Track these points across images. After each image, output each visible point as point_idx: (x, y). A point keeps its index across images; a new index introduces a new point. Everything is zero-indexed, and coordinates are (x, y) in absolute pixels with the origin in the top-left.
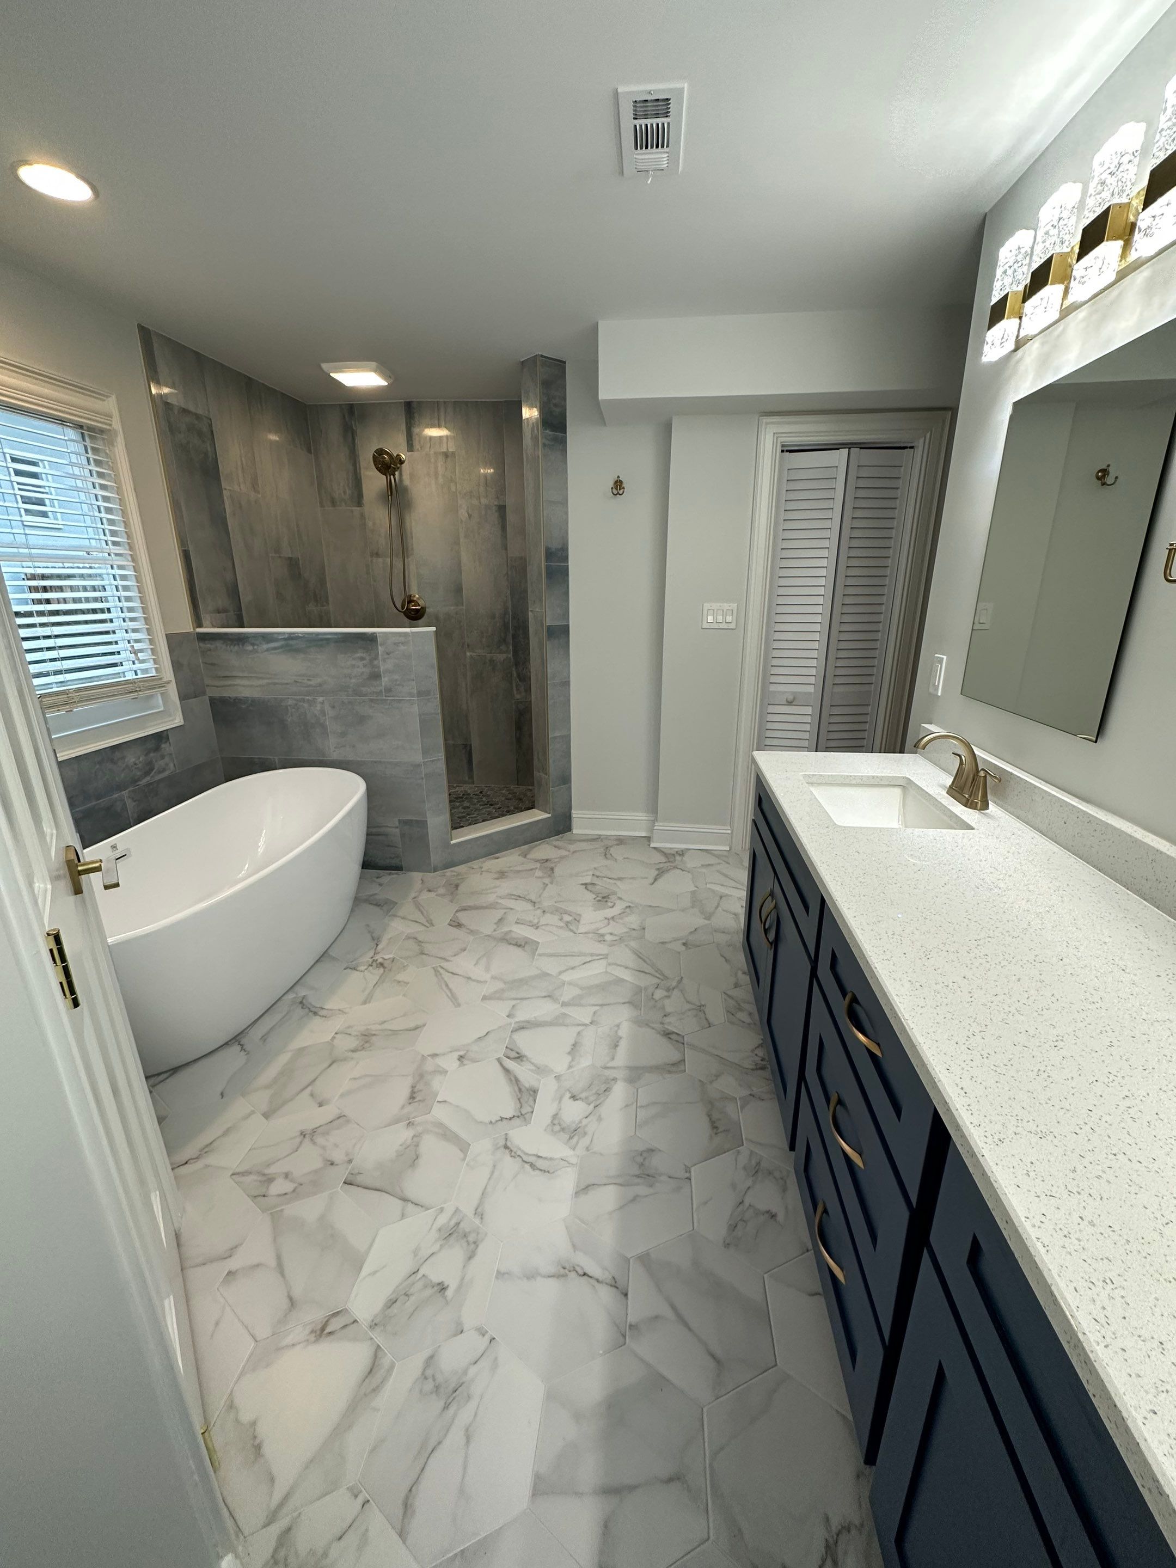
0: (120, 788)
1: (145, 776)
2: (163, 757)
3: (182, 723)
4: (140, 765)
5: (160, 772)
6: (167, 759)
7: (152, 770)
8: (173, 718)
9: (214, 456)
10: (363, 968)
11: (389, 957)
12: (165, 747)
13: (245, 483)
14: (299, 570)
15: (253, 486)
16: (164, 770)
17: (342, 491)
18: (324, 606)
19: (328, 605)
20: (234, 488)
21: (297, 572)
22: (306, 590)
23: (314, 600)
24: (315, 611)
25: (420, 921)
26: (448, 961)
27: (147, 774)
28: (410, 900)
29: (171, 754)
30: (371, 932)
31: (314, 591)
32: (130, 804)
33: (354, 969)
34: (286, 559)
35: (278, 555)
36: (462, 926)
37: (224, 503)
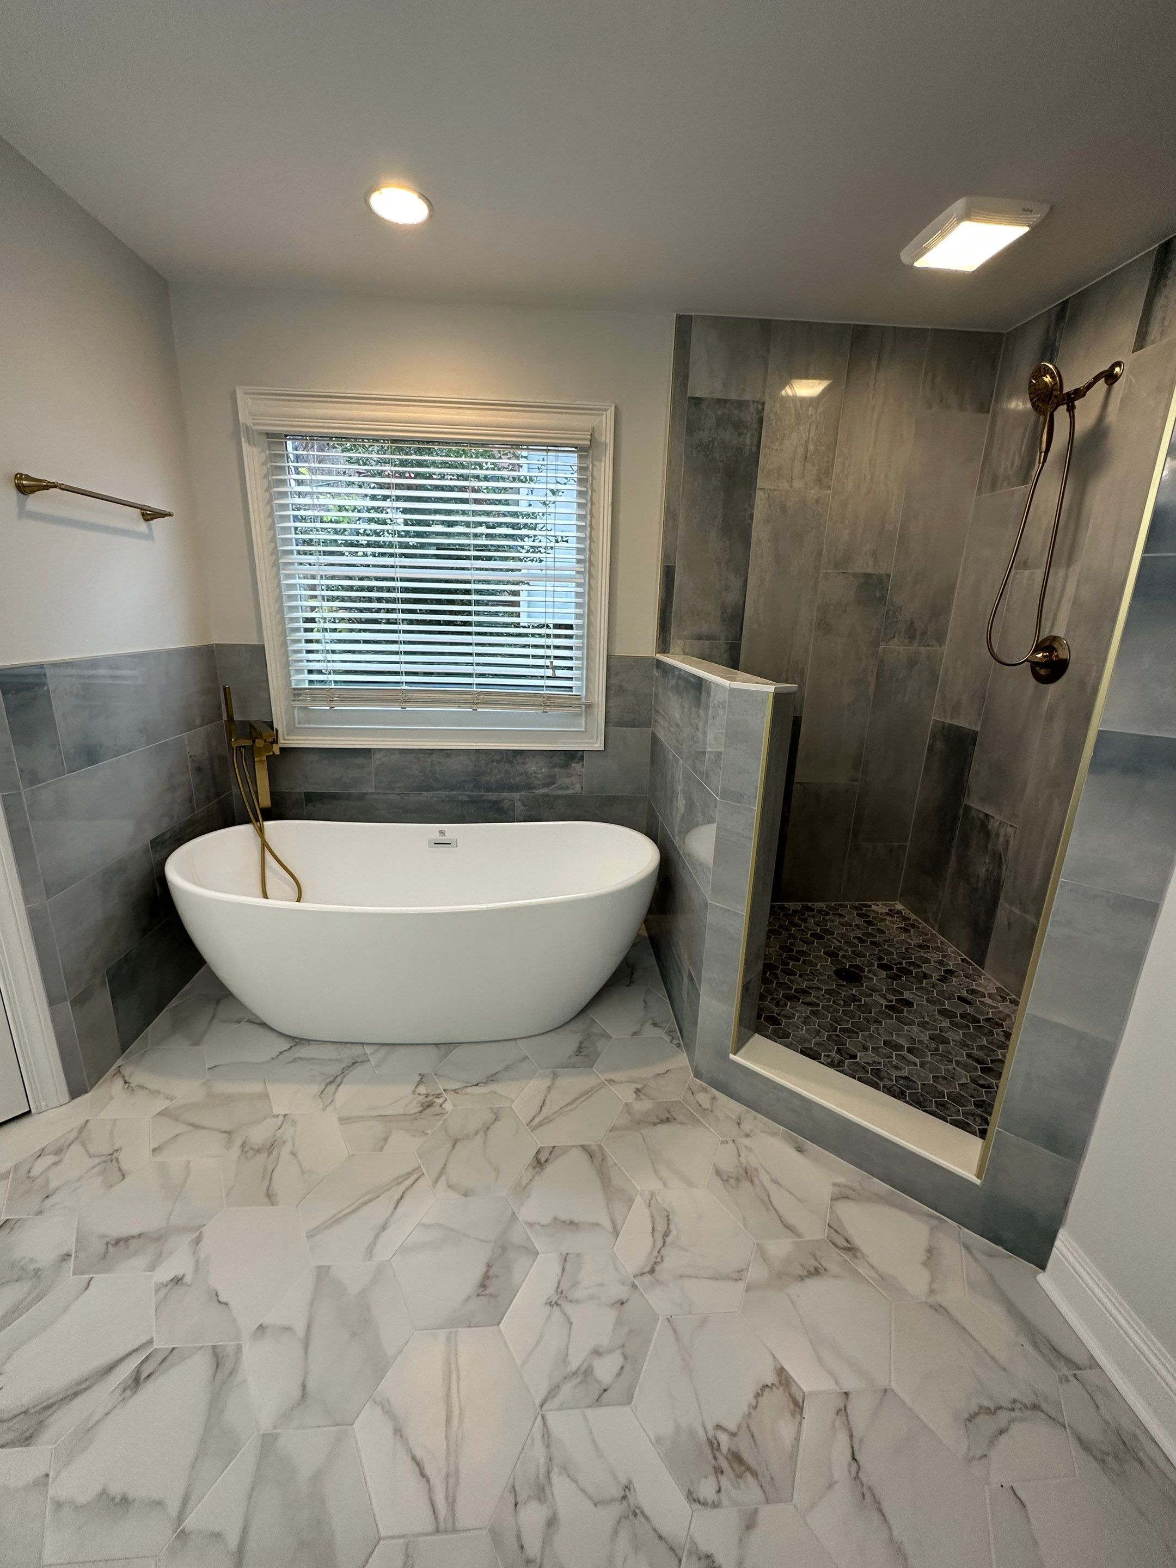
0: (513, 788)
1: (543, 787)
2: (569, 775)
3: (602, 749)
4: (539, 776)
5: (562, 788)
6: (574, 779)
7: (554, 784)
8: (591, 741)
9: (754, 449)
10: (422, 1089)
11: (448, 1106)
12: (576, 766)
13: (803, 477)
14: (884, 592)
15: (820, 480)
16: (567, 788)
17: (1009, 463)
18: (928, 646)
19: (941, 646)
20: (778, 486)
21: (878, 594)
22: (890, 621)
23: (907, 636)
24: (901, 652)
25: (544, 1110)
26: (436, 1181)
27: (547, 785)
28: (603, 1077)
29: (579, 775)
30: (507, 1068)
31: (912, 623)
32: (519, 807)
33: (420, 1082)
34: (857, 576)
35: (841, 570)
36: (537, 1169)
37: (752, 507)
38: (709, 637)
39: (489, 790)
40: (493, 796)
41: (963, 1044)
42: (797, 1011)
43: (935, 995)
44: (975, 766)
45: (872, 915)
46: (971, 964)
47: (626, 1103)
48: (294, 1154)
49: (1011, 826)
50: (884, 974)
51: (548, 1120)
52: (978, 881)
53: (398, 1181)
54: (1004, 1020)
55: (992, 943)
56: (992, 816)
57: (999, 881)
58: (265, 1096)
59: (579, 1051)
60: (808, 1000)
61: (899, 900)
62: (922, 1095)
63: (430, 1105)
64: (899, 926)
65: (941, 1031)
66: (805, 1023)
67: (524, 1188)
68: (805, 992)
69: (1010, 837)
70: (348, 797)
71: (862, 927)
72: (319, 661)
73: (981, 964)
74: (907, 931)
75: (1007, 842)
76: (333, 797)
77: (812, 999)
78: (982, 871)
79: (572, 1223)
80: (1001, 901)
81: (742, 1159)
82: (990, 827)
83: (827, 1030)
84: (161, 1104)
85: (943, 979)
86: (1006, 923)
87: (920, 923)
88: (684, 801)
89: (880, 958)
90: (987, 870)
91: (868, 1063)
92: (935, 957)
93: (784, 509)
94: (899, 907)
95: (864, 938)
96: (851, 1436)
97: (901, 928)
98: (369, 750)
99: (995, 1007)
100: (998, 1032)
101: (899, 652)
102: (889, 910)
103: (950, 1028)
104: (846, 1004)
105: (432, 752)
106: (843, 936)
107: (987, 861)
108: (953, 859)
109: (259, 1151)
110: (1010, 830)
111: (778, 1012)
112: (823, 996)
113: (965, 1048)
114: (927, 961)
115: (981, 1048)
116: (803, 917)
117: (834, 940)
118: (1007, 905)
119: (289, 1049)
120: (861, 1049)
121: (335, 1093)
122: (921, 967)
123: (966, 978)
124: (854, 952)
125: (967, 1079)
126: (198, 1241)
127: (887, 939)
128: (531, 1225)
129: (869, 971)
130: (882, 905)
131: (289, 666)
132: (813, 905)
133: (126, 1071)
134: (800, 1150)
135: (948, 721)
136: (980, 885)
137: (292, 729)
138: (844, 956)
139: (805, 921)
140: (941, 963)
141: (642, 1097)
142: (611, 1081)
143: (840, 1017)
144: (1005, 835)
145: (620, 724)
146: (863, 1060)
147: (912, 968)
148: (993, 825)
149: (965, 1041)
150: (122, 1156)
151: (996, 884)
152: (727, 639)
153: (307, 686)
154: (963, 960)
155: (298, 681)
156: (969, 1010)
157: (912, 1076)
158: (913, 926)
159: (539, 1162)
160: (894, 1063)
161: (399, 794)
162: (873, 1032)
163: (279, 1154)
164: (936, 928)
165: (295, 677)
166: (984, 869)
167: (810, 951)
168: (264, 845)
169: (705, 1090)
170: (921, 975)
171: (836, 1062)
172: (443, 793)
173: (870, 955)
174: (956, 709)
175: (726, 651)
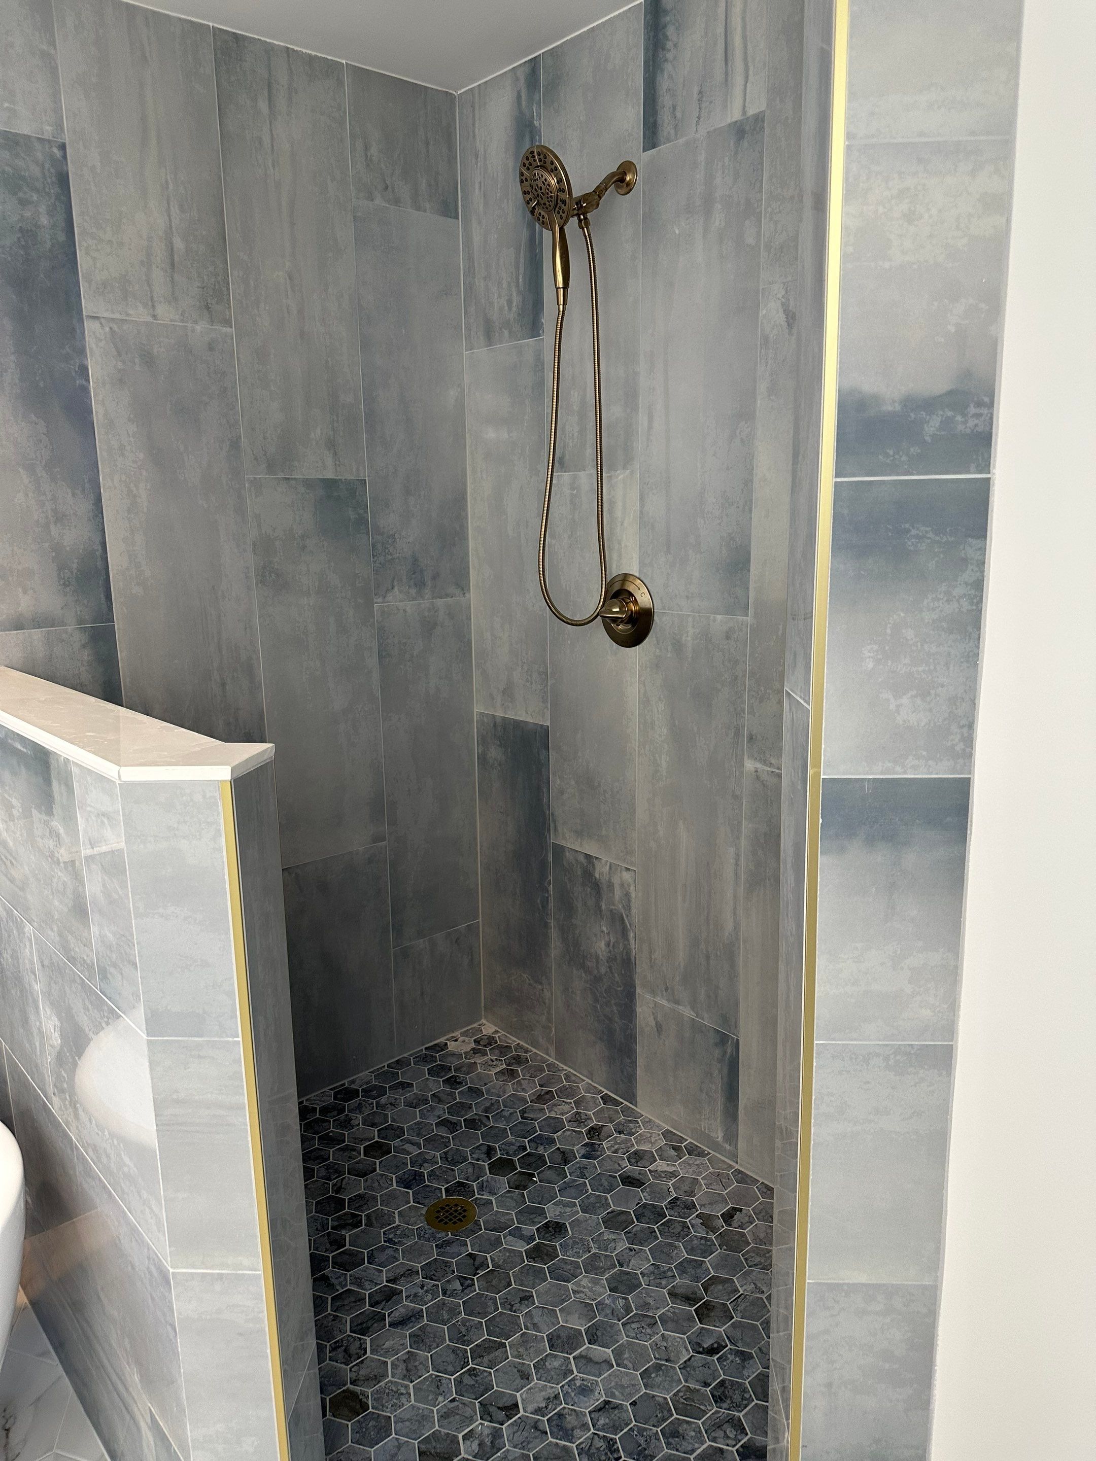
9: (62, 237)
13: (176, 299)
14: (361, 512)
15: (208, 308)
17: (503, 301)
18: (447, 596)
19: (464, 594)
20: (128, 315)
21: (352, 515)
22: (382, 559)
23: (412, 583)
24: (408, 609)
31: (415, 560)
34: (309, 484)
35: (281, 475)
37: (81, 351)
38: (39, 622)
41: (658, 1275)
42: (387, 1353)
43: (590, 1191)
44: (555, 782)
45: (454, 1063)
46: (618, 1104)
49: (628, 869)
50: (503, 1183)
52: (597, 962)
54: (691, 1193)
55: (641, 1061)
56: (597, 858)
57: (629, 959)
60: (399, 1312)
61: (486, 1018)
62: (641, 1431)
64: (498, 1070)
65: (621, 1265)
66: (409, 1375)
68: (390, 1295)
69: (629, 886)
71: (444, 1097)
73: (632, 1099)
74: (512, 1074)
75: (627, 895)
77: (405, 1305)
78: (600, 947)
80: (639, 990)
82: (597, 876)
83: (450, 1368)
85: (591, 1152)
86: (653, 1023)
87: (527, 1051)
88: (55, 1021)
89: (490, 1151)
90: (608, 945)
91: (538, 1411)
92: (564, 1110)
93: (148, 359)
94: (489, 1029)
95: (454, 1119)
97: (502, 1072)
99: (673, 1174)
100: (693, 1222)
101: (405, 611)
102: (475, 1041)
103: (631, 1250)
104: (466, 1284)
106: (419, 1129)
107: (604, 929)
108: (554, 934)
110: (627, 876)
111: (354, 1375)
112: (422, 1287)
113: (664, 1282)
114: (556, 1125)
115: (682, 1268)
116: (342, 1117)
117: (408, 1147)
118: (648, 996)
120: (519, 1381)
122: (552, 1141)
123: (620, 1133)
124: (445, 1158)
125: (687, 1350)
127: (488, 1105)
129: (481, 1188)
130: (463, 1034)
132: (353, 1082)
135: (500, 713)
136: (603, 970)
138: (432, 1174)
139: (347, 1124)
140: (577, 1119)
143: (464, 1322)
144: (622, 885)
146: (530, 1408)
147: (541, 1151)
148: (601, 871)
149: (657, 1267)
151: (627, 963)
152: (81, 621)
154: (606, 1099)
156: (644, 1197)
157: (613, 1395)
158: (518, 1060)
160: (578, 1383)
162: (527, 1328)
164: (553, 1053)
166: (603, 943)
167: (372, 1189)
170: (558, 1158)
171: (488, 1441)
173: (472, 1153)
174: (508, 692)
175: (84, 646)
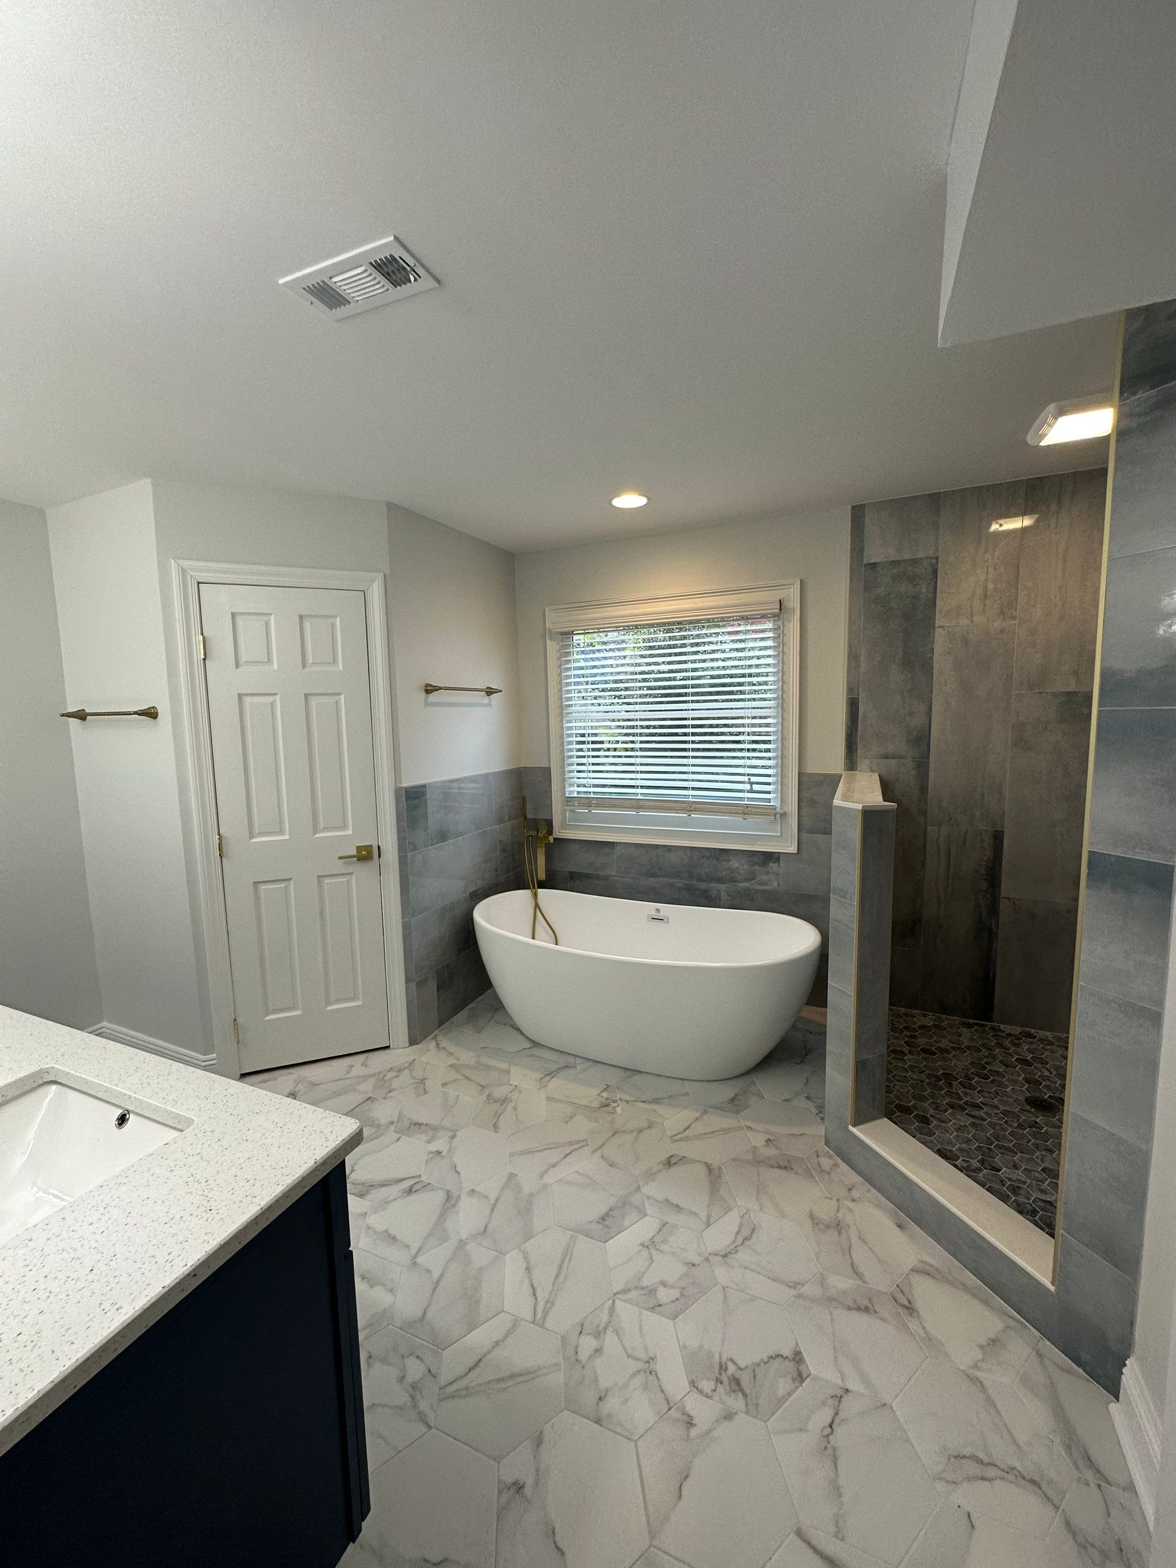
0: (719, 880)
1: (744, 882)
2: (767, 873)
3: (796, 852)
4: (741, 871)
5: (761, 884)
6: (771, 876)
7: (754, 879)
8: (787, 845)
9: (931, 595)
10: (605, 1094)
11: (619, 1110)
12: (773, 866)
13: (984, 611)
15: (1003, 613)
16: (766, 884)
20: (958, 623)
25: (687, 1131)
26: (594, 1152)
27: (747, 880)
28: (743, 1123)
29: (777, 874)
30: (670, 1097)
32: (724, 896)
33: (605, 1090)
34: (1058, 695)
35: (1037, 691)
36: (666, 1166)
37: (932, 643)
38: (896, 757)
39: (700, 879)
40: (703, 886)
42: (956, 1119)
47: (755, 1147)
48: (515, 1109)
51: (687, 1139)
53: (570, 1144)
58: (508, 1072)
59: (732, 1100)
60: (976, 1113)
63: (607, 1105)
66: (958, 1130)
67: (651, 1175)
68: (977, 1106)
70: (598, 877)
72: (584, 778)
76: (588, 876)
77: (981, 1113)
79: (677, 1206)
81: (839, 1215)
83: (980, 1141)
84: (452, 1061)
91: (1010, 1179)
93: (965, 641)
96: (836, 1414)
98: (613, 843)
105: (657, 846)
109: (496, 1101)
111: (933, 1115)
112: (996, 1114)
119: (530, 1048)
120: (1010, 1166)
121: (549, 1081)
126: (453, 1137)
128: (648, 1198)
131: (565, 781)
133: (439, 1038)
134: (900, 1226)
137: (564, 826)
138: (1046, 1086)
139: (1018, 1045)
141: (770, 1145)
142: (749, 1128)
143: (1004, 1135)
145: (812, 831)
146: (1006, 1176)
150: (428, 1083)
152: (914, 757)
153: (575, 795)
155: (571, 792)
159: (669, 1163)
161: (632, 878)
163: (507, 1106)
165: (568, 789)
167: (1006, 1072)
168: (537, 906)
169: (830, 1157)
172: (665, 880)
175: (914, 769)
